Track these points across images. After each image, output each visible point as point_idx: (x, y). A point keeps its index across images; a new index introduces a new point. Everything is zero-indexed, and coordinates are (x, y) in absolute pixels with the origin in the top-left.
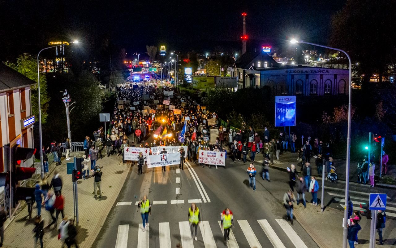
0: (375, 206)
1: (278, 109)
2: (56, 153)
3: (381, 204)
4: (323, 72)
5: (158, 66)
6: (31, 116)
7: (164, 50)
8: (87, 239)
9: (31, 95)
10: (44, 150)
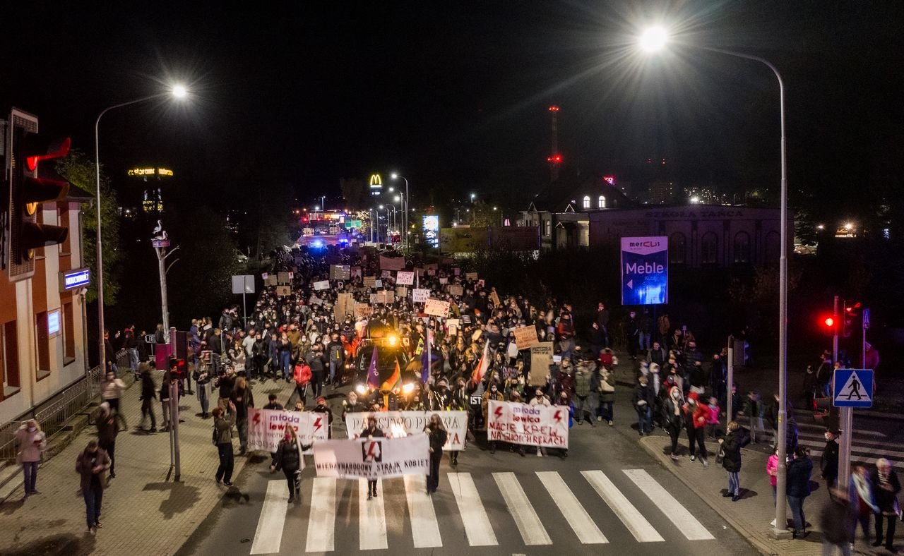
0: (848, 397)
1: (628, 264)
2: (135, 351)
3: (860, 394)
4: (730, 216)
5: (366, 216)
6: (81, 268)
7: (378, 184)
8: (196, 504)
9: (84, 239)
10: (107, 338)
